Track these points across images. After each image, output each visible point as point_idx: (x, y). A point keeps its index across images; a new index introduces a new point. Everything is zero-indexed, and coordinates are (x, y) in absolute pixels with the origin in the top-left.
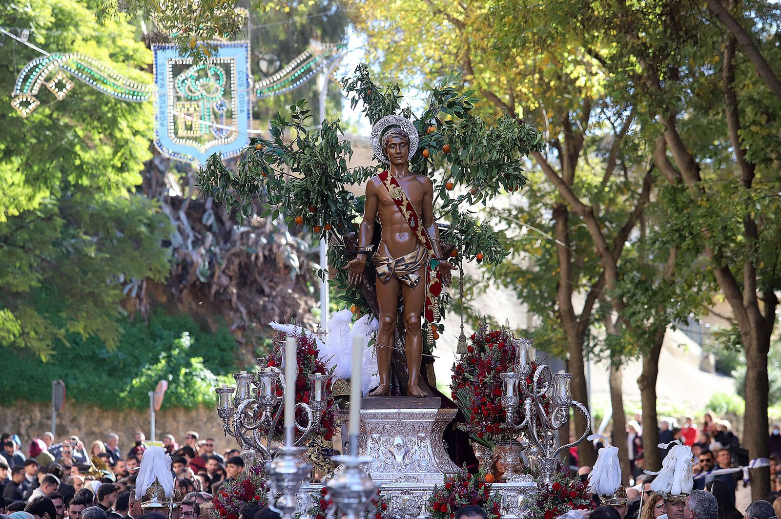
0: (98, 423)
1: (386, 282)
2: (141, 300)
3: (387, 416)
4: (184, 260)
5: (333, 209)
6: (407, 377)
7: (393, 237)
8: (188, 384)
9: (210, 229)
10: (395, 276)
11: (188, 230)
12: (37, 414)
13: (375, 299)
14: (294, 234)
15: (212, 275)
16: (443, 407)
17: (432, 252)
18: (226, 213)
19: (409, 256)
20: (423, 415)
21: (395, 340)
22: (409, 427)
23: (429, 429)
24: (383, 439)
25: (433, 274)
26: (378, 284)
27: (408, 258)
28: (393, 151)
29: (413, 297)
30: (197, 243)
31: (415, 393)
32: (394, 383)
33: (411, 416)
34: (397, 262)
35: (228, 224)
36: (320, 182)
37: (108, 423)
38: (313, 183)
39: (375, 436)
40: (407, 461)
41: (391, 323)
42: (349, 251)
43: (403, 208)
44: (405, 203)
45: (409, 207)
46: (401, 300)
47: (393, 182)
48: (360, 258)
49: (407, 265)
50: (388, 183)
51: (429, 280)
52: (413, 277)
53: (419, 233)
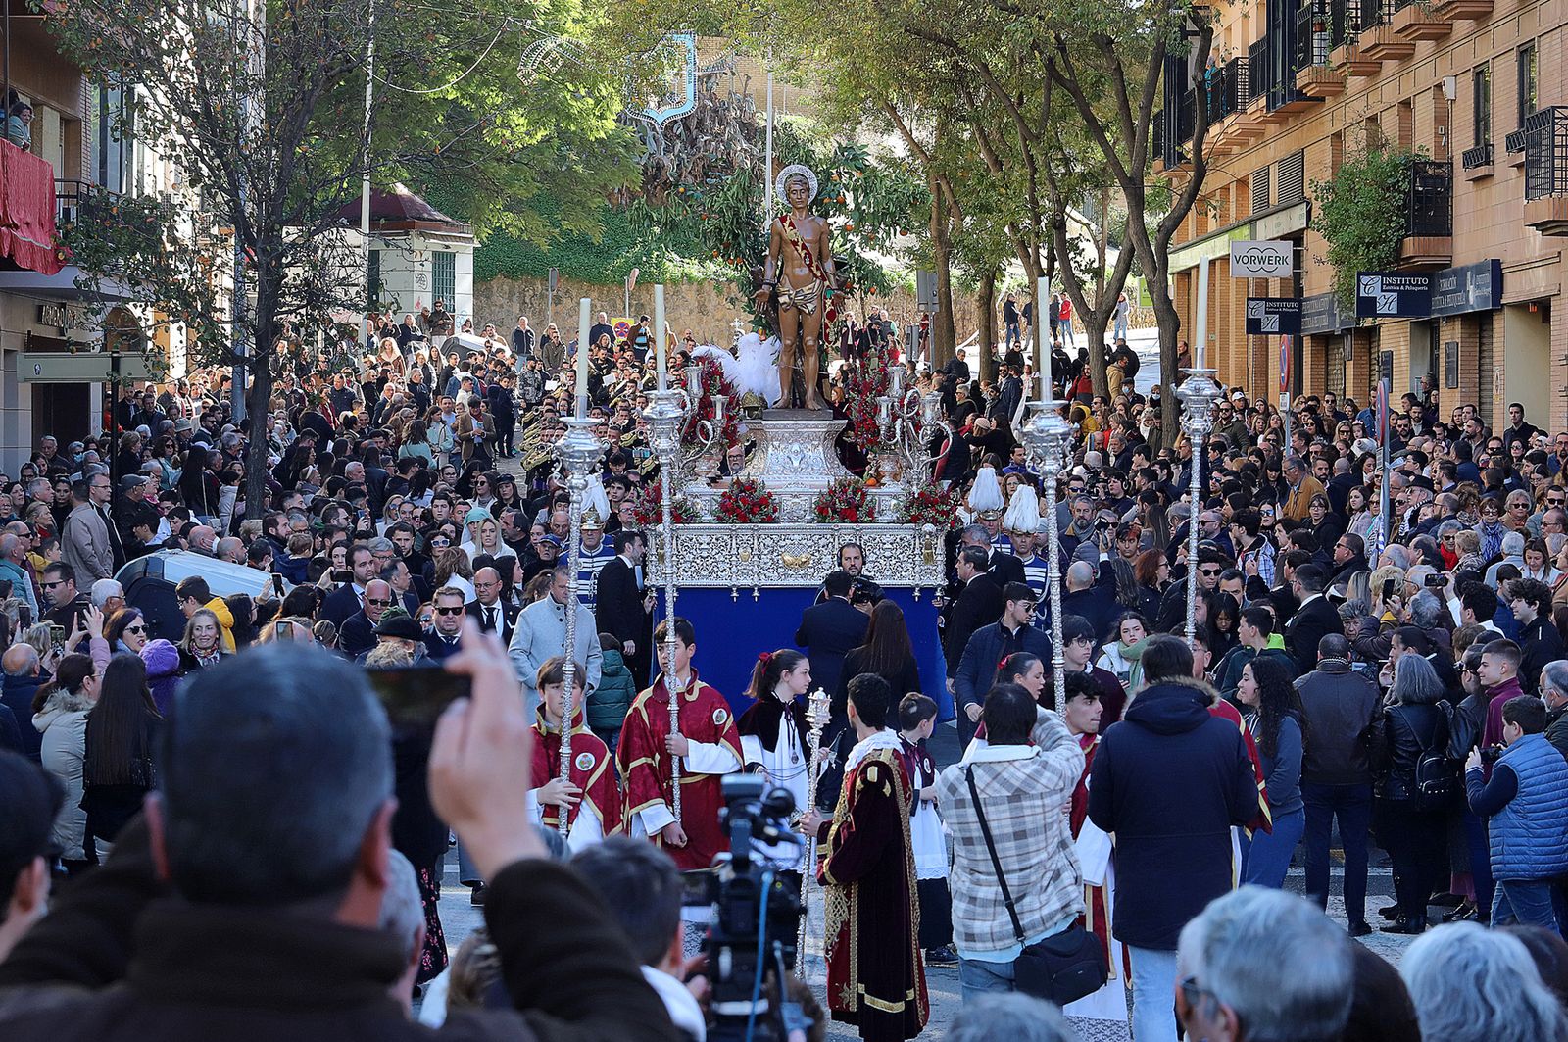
1: (786, 310)
2: (623, 195)
3: (785, 426)
4: (658, 163)
5: (743, 245)
6: (805, 392)
7: (793, 272)
8: (658, 266)
9: (679, 137)
10: (795, 305)
11: (662, 139)
12: (539, 286)
13: (778, 325)
14: (748, 141)
15: (680, 176)
16: (835, 418)
17: (827, 283)
18: (693, 124)
19: (807, 288)
20: (817, 426)
21: (795, 360)
22: (805, 435)
23: (822, 438)
24: (782, 446)
25: (829, 302)
26: (781, 311)
27: (806, 290)
28: (794, 197)
29: (811, 325)
30: (667, 151)
31: (811, 407)
32: (794, 396)
33: (806, 427)
34: (797, 293)
35: (694, 133)
36: (732, 223)
37: (595, 295)
38: (725, 222)
39: (776, 443)
40: (803, 466)
41: (791, 345)
42: (757, 282)
43: (799, 248)
44: (800, 243)
45: (804, 247)
46: (800, 326)
47: (791, 224)
48: (766, 289)
49: (805, 295)
50: (786, 225)
51: (825, 308)
52: (811, 306)
53: (815, 268)
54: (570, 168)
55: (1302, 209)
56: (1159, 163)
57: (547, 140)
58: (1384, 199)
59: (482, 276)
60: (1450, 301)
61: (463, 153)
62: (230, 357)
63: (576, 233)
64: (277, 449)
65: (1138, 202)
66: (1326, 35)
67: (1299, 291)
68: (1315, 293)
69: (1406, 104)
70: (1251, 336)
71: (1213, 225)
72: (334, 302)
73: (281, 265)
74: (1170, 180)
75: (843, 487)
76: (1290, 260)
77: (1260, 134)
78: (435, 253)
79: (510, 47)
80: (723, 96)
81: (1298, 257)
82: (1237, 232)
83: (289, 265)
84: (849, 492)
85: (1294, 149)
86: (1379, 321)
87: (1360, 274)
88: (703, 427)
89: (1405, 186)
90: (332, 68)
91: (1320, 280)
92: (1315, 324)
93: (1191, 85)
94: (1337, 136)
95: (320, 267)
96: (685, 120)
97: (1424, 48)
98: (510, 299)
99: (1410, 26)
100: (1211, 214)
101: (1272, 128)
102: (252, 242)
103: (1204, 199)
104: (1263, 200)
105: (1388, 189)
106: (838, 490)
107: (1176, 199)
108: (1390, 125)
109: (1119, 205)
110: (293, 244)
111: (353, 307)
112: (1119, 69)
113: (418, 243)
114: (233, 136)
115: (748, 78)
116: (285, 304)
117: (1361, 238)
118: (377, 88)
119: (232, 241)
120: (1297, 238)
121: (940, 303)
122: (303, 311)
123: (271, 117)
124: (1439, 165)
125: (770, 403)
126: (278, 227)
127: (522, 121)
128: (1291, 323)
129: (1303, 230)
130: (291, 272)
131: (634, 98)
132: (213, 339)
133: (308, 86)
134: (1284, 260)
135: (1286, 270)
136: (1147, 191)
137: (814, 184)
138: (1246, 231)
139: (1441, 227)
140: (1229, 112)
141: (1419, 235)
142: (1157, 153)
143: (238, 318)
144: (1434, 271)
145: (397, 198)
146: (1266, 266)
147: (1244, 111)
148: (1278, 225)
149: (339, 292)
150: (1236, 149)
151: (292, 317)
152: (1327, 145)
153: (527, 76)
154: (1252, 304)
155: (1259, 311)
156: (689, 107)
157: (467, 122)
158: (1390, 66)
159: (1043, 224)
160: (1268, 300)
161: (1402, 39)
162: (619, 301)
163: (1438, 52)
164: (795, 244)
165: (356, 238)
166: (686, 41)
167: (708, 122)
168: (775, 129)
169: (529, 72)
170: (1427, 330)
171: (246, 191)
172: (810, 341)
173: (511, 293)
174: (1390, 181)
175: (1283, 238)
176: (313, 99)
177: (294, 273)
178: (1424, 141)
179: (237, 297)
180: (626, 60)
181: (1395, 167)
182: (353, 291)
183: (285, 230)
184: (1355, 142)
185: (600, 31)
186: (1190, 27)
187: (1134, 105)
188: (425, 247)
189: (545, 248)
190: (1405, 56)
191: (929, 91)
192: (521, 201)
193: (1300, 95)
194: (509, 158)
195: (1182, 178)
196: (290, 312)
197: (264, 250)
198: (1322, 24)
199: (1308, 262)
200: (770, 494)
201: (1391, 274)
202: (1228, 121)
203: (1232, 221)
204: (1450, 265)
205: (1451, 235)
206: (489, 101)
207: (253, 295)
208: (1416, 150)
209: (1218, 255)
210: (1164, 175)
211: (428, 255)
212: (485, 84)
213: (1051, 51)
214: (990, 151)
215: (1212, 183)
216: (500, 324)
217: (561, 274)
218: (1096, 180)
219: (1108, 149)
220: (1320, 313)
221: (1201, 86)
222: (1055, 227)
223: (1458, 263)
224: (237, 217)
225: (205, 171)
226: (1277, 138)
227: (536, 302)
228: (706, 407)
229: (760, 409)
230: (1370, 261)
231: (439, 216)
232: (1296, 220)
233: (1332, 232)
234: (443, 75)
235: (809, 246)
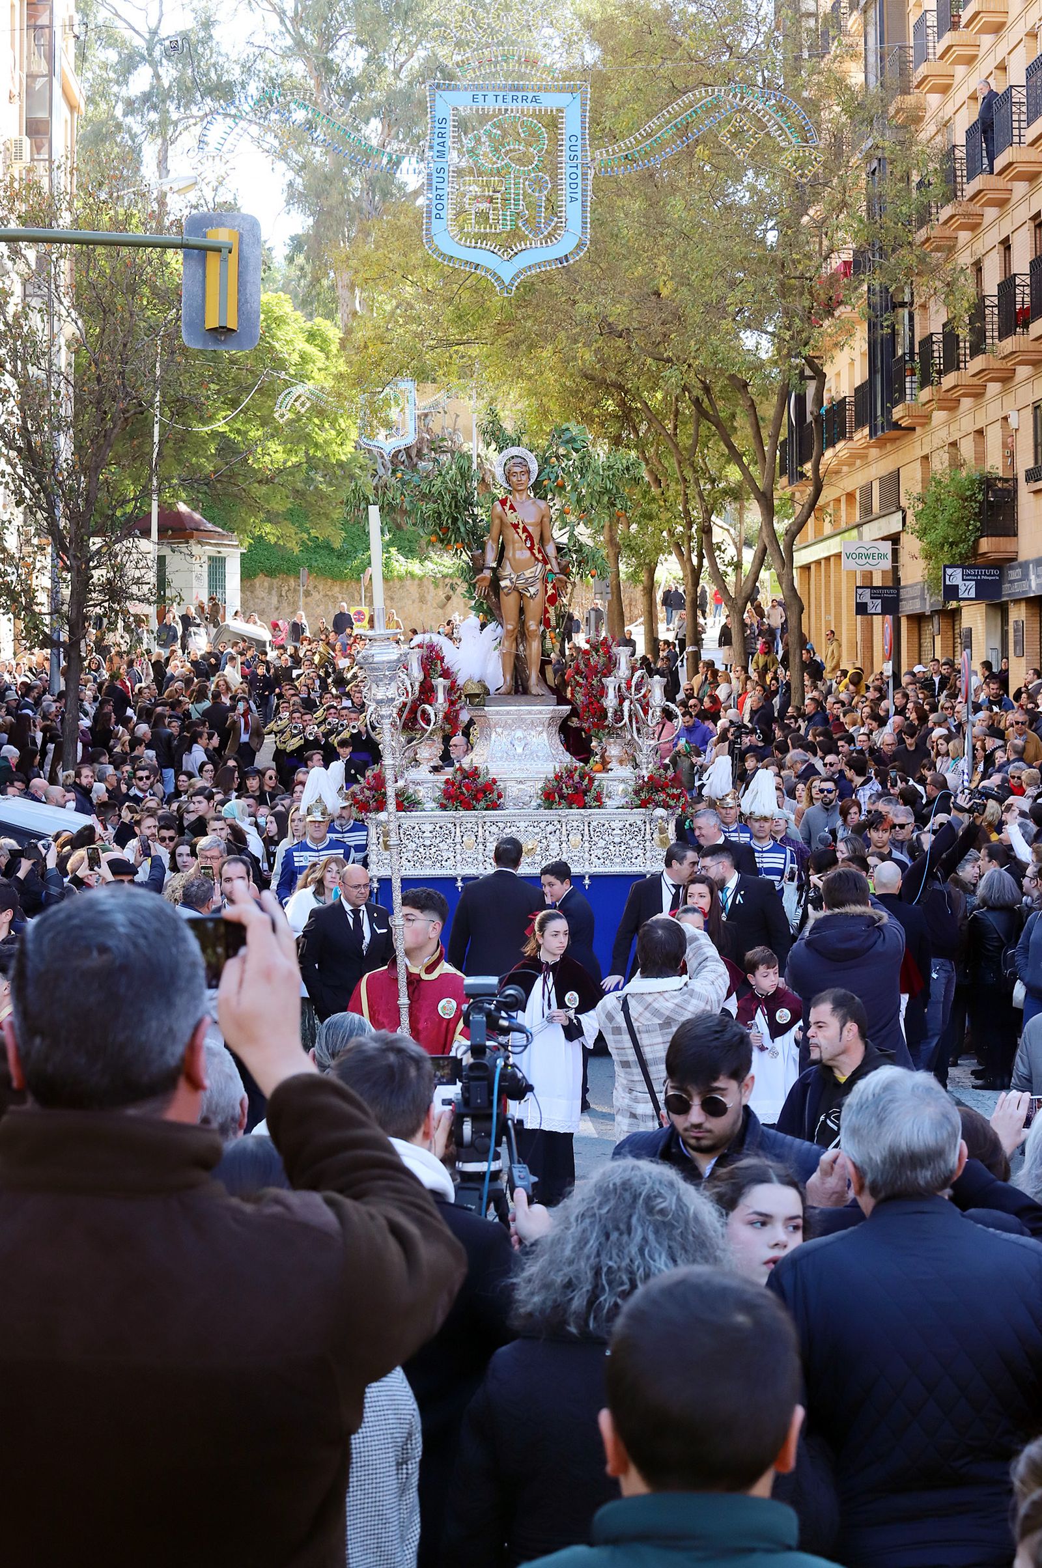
0: (330, 590)
1: (508, 594)
3: (508, 713)
5: (462, 529)
6: (528, 679)
7: (514, 555)
9: (403, 463)
10: (516, 589)
12: (292, 582)
13: (499, 608)
16: (558, 704)
17: (548, 567)
18: (414, 453)
19: (528, 571)
20: (541, 712)
21: (517, 646)
22: (528, 722)
23: (546, 724)
24: (505, 733)
25: (550, 586)
26: (503, 598)
27: (528, 574)
28: (515, 479)
29: (532, 609)
31: (534, 692)
32: (516, 682)
33: (530, 712)
34: (518, 577)
35: (415, 460)
36: (450, 506)
37: (337, 589)
38: (444, 506)
39: (499, 730)
40: (527, 752)
41: (513, 631)
42: (477, 567)
43: (520, 531)
44: (521, 526)
45: (525, 530)
46: (522, 611)
47: (512, 507)
48: (486, 574)
49: (527, 579)
50: (507, 508)
51: (546, 592)
52: (532, 590)
53: (536, 552)
54: (316, 488)
55: (899, 515)
56: (784, 480)
57: (298, 466)
58: (964, 507)
59: (247, 575)
60: (1018, 589)
61: (231, 477)
62: (48, 642)
63: (321, 538)
64: (86, 714)
65: (769, 511)
66: (915, 378)
67: (897, 580)
68: (910, 582)
69: (980, 432)
70: (859, 617)
71: (828, 529)
72: (131, 597)
73: (88, 568)
74: (793, 494)
75: (570, 773)
76: (890, 556)
77: (864, 457)
78: (210, 558)
79: (269, 392)
80: (437, 430)
81: (895, 553)
82: (846, 534)
83: (95, 568)
84: (576, 777)
85: (892, 468)
86: (962, 603)
87: (946, 567)
88: (424, 712)
89: (980, 497)
90: (128, 411)
91: (914, 572)
92: (910, 606)
93: (809, 418)
94: (926, 458)
95: (119, 569)
96: (408, 450)
97: (993, 388)
98: (270, 593)
99: (983, 370)
100: (828, 519)
101: (874, 452)
102: (65, 550)
103: (821, 509)
104: (867, 510)
105: (966, 500)
106: (565, 775)
107: (798, 509)
108: (967, 449)
109: (754, 515)
110: (98, 551)
111: (143, 600)
112: (753, 406)
113: (196, 549)
114: (50, 465)
115: (457, 416)
116: (91, 599)
117: (946, 538)
118: (162, 425)
119: (49, 549)
120: (895, 539)
121: (612, 593)
122: (106, 604)
123: (79, 449)
124: (1006, 480)
125: (492, 690)
126: (86, 538)
127: (280, 448)
128: (891, 606)
129: (899, 533)
130: (96, 573)
131: (366, 429)
132: (36, 628)
133: (110, 425)
134: (885, 556)
135: (887, 564)
136: (776, 502)
137: (534, 467)
138: (855, 532)
139: (1010, 531)
140: (839, 440)
141: (992, 535)
142: (782, 473)
143: (55, 611)
144: (1004, 564)
145: (179, 513)
146: (871, 561)
147: (851, 438)
148: (880, 529)
149: (134, 589)
150: (845, 469)
151: (97, 609)
152: (917, 465)
153: (282, 416)
154: (860, 591)
155: (866, 597)
156: (410, 439)
157: (236, 452)
158: (966, 403)
159: (693, 530)
160: (872, 588)
161: (975, 381)
162: (356, 594)
163: (1004, 391)
164: (516, 526)
165: (148, 546)
166: (406, 385)
167: (425, 451)
168: (479, 456)
169: (283, 414)
170: (1000, 610)
171: (59, 512)
172: (532, 625)
173: (271, 588)
174: (968, 493)
175: (884, 539)
176: (113, 436)
177: (99, 575)
178: (995, 463)
179: (54, 594)
180: (361, 399)
181: (972, 482)
182: (145, 588)
183: (92, 540)
184: (940, 462)
185: (340, 377)
186: (808, 372)
187: (765, 434)
188: (202, 551)
189: (297, 550)
190: (978, 394)
191: (602, 424)
192: (278, 515)
193: (896, 426)
194: (268, 481)
195: (802, 492)
196: (95, 606)
197: (75, 556)
198: (913, 369)
199: (904, 557)
200: (494, 781)
201: (970, 567)
202: (840, 445)
203: (843, 525)
204: (1015, 559)
205: (1016, 535)
206: (251, 434)
207: (66, 592)
208: (988, 469)
209: (833, 552)
210: (789, 490)
211: (205, 558)
212: (248, 421)
213: (698, 392)
214: (651, 472)
215: (826, 496)
216: (262, 614)
217: (310, 573)
218: (735, 494)
219: (744, 469)
220: (913, 598)
221: (818, 418)
222: (703, 531)
223: (1022, 558)
224: (53, 530)
225: (28, 494)
226: (877, 460)
227: (290, 595)
228: (427, 692)
229: (480, 697)
230: (953, 556)
231: (210, 526)
232: (893, 524)
233: (922, 533)
234: (214, 414)
235: (530, 529)
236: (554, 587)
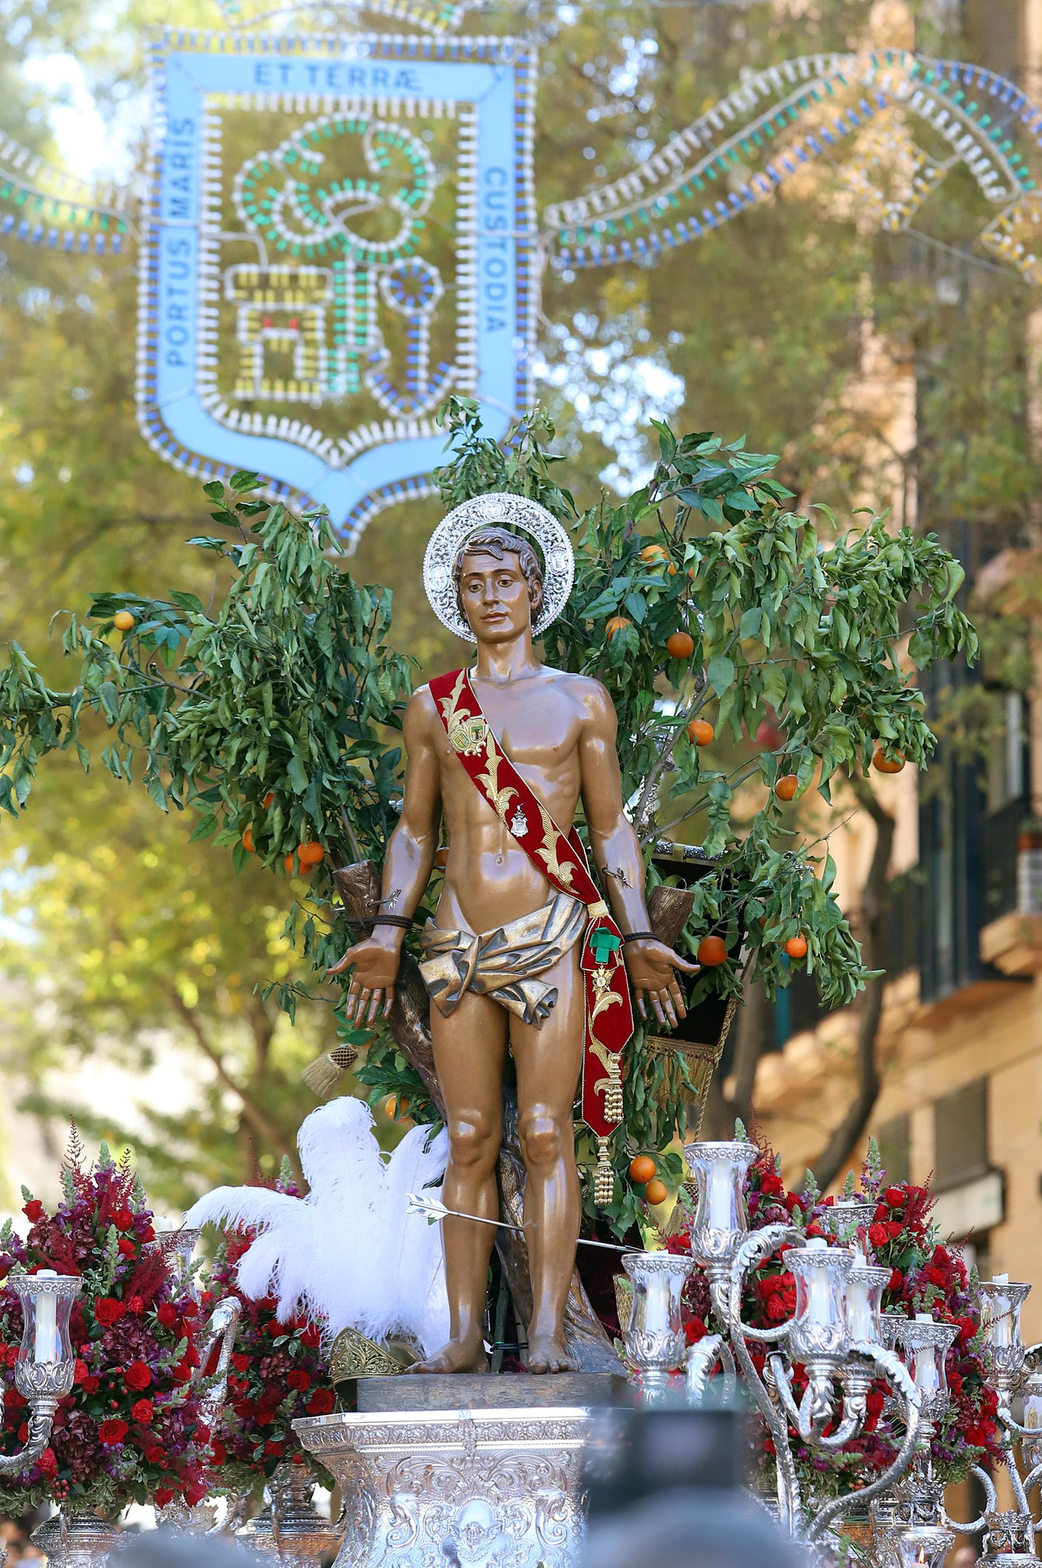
1: (451, 1009)
3: (429, 1434)
7: (474, 868)
10: (475, 986)
17: (597, 907)
19: (521, 924)
20: (546, 1430)
22: (509, 1468)
24: (427, 1510)
25: (602, 977)
33: (505, 1430)
34: (485, 947)
39: (406, 1502)
41: (479, 1140)
43: (490, 781)
44: (492, 763)
45: (507, 776)
47: (468, 702)
48: (387, 939)
49: (515, 953)
50: (450, 704)
51: (592, 1000)
52: (534, 991)
53: (549, 855)
164: (475, 765)
172: (546, 1120)
235: (534, 777)
236: (615, 985)
